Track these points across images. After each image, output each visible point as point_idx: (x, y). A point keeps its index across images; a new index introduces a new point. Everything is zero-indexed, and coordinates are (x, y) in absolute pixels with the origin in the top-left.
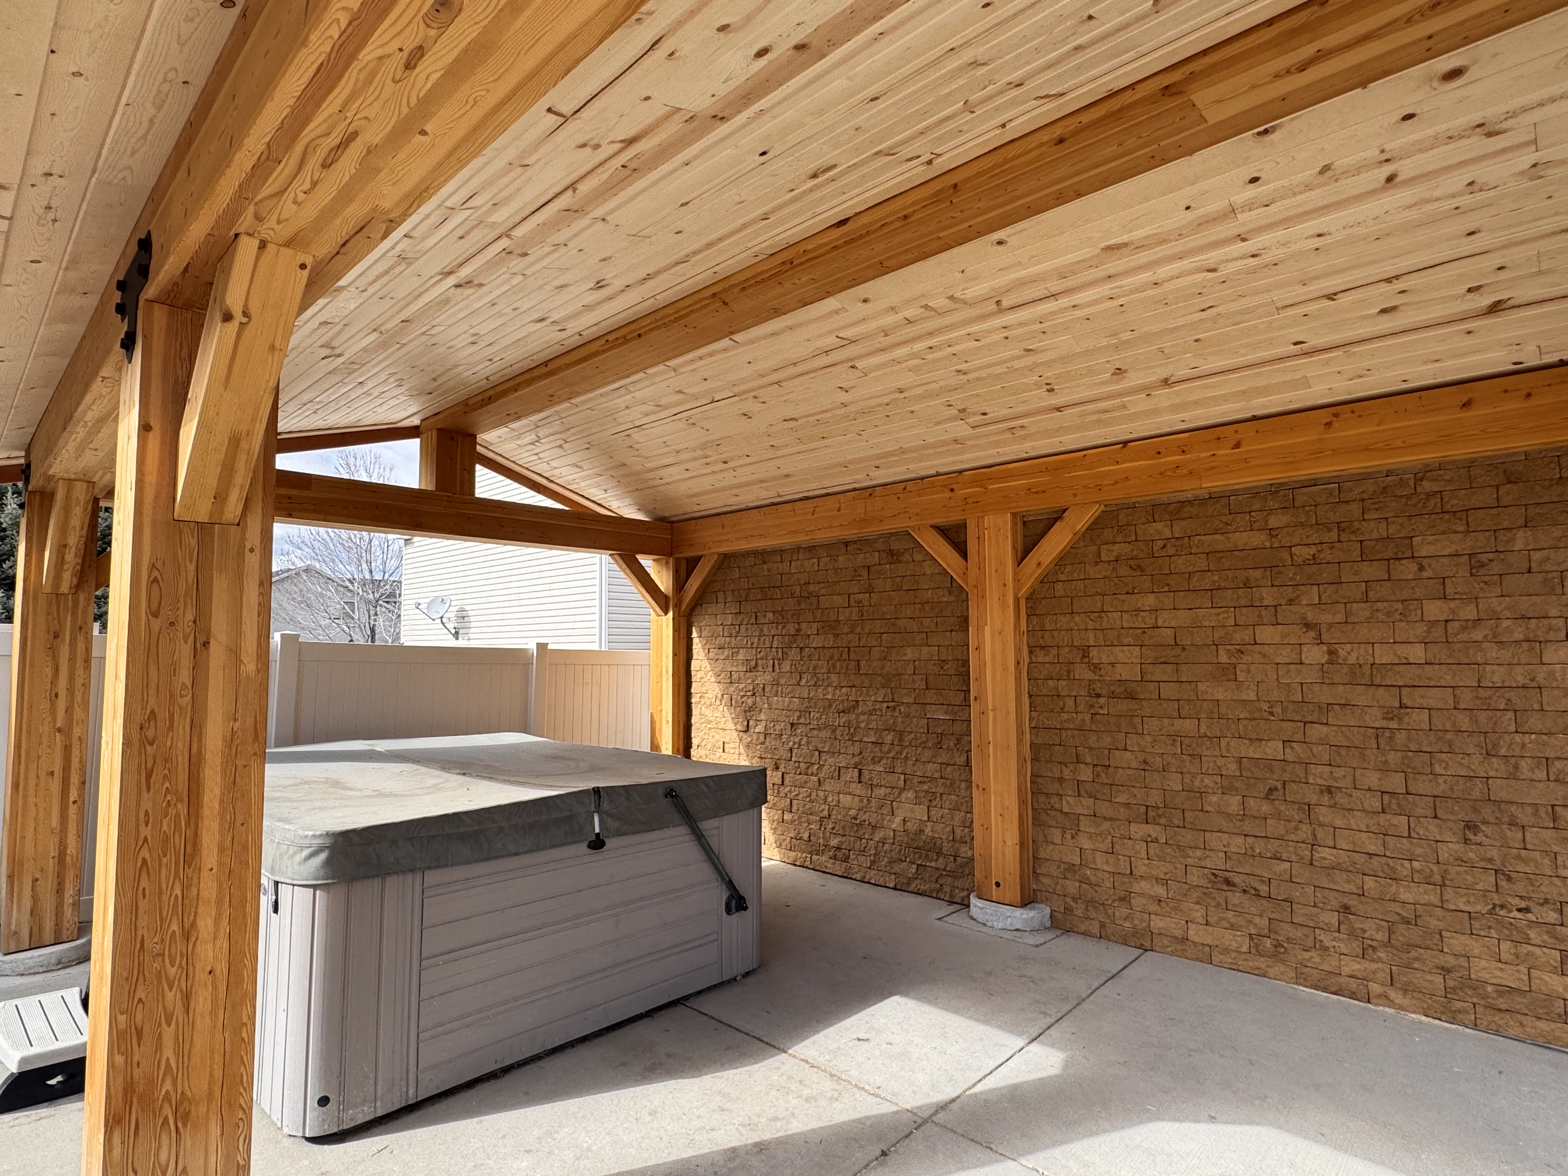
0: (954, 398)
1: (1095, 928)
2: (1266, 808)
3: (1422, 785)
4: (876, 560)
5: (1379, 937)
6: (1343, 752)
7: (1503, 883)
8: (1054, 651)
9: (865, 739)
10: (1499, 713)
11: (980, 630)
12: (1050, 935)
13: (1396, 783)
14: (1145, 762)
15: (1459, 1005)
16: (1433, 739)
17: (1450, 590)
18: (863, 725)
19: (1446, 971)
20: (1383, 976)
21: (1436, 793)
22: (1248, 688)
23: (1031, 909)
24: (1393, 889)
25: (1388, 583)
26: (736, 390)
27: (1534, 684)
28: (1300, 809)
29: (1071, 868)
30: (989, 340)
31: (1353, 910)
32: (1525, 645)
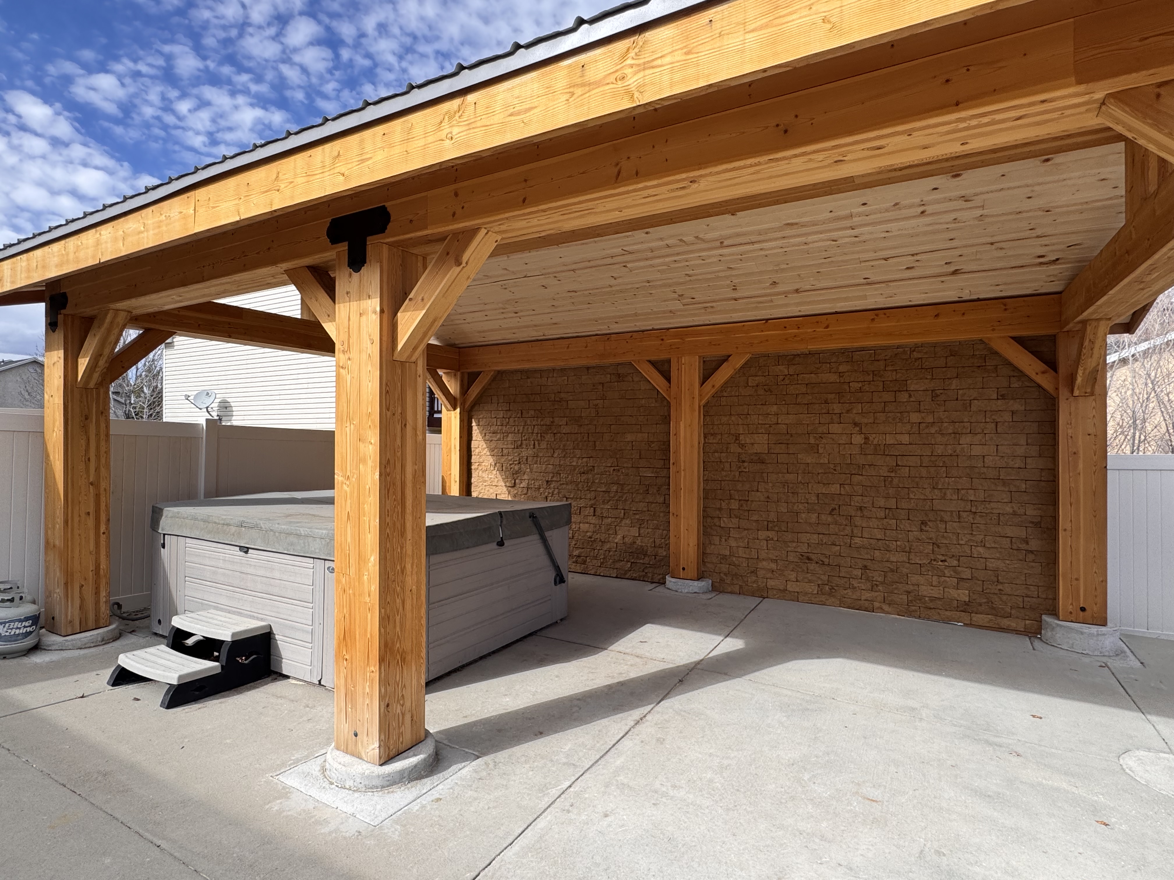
0: (677, 289)
1: (737, 589)
2: (830, 519)
3: (904, 504)
4: (608, 379)
5: (879, 579)
6: (869, 489)
7: (936, 549)
8: (719, 437)
9: (599, 489)
10: (939, 468)
11: (677, 423)
12: (713, 594)
13: (892, 503)
14: (768, 497)
15: (914, 608)
16: (910, 481)
17: (922, 408)
18: (597, 481)
19: (908, 592)
20: (880, 598)
21: (910, 508)
22: (824, 457)
23: (702, 581)
24: (888, 556)
25: (894, 403)
26: (544, 272)
27: (955, 454)
28: (847, 519)
29: (724, 557)
30: (710, 261)
31: (868, 567)
32: (953, 435)
